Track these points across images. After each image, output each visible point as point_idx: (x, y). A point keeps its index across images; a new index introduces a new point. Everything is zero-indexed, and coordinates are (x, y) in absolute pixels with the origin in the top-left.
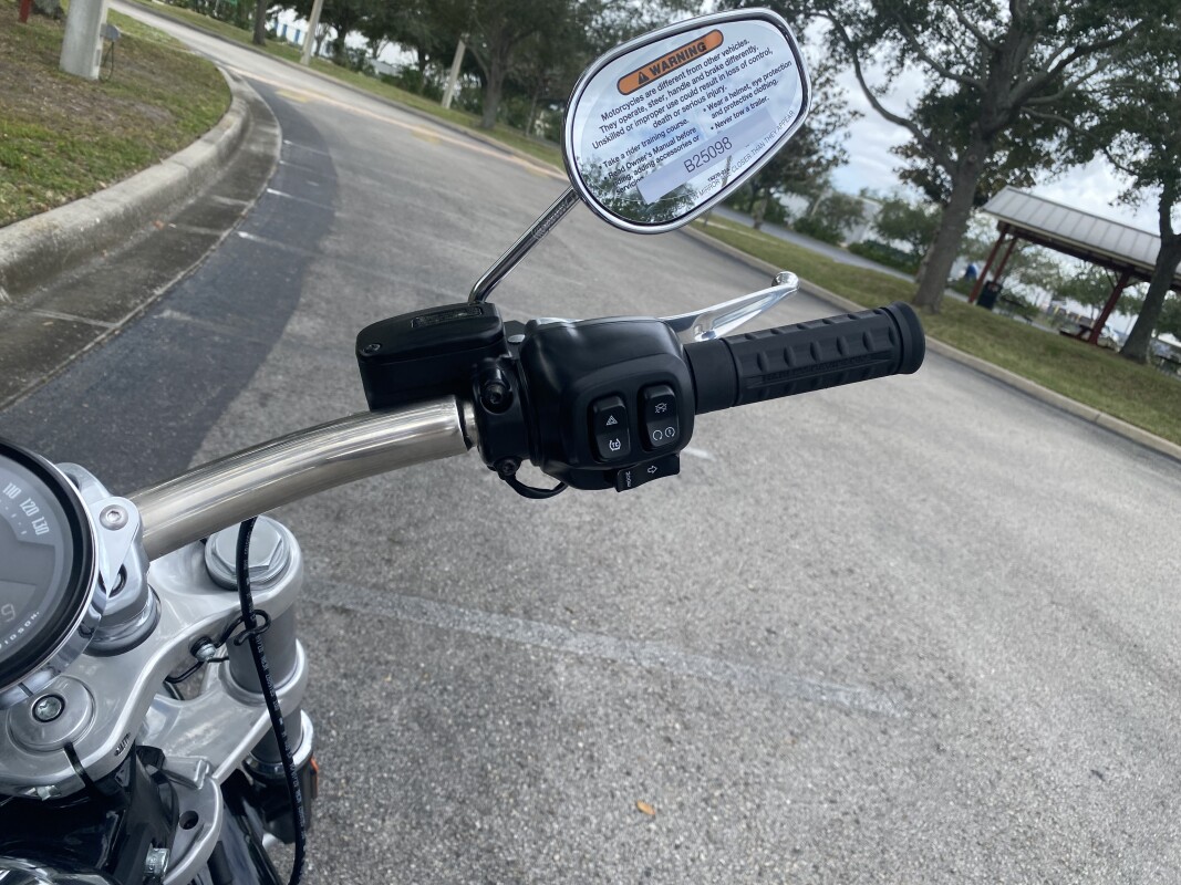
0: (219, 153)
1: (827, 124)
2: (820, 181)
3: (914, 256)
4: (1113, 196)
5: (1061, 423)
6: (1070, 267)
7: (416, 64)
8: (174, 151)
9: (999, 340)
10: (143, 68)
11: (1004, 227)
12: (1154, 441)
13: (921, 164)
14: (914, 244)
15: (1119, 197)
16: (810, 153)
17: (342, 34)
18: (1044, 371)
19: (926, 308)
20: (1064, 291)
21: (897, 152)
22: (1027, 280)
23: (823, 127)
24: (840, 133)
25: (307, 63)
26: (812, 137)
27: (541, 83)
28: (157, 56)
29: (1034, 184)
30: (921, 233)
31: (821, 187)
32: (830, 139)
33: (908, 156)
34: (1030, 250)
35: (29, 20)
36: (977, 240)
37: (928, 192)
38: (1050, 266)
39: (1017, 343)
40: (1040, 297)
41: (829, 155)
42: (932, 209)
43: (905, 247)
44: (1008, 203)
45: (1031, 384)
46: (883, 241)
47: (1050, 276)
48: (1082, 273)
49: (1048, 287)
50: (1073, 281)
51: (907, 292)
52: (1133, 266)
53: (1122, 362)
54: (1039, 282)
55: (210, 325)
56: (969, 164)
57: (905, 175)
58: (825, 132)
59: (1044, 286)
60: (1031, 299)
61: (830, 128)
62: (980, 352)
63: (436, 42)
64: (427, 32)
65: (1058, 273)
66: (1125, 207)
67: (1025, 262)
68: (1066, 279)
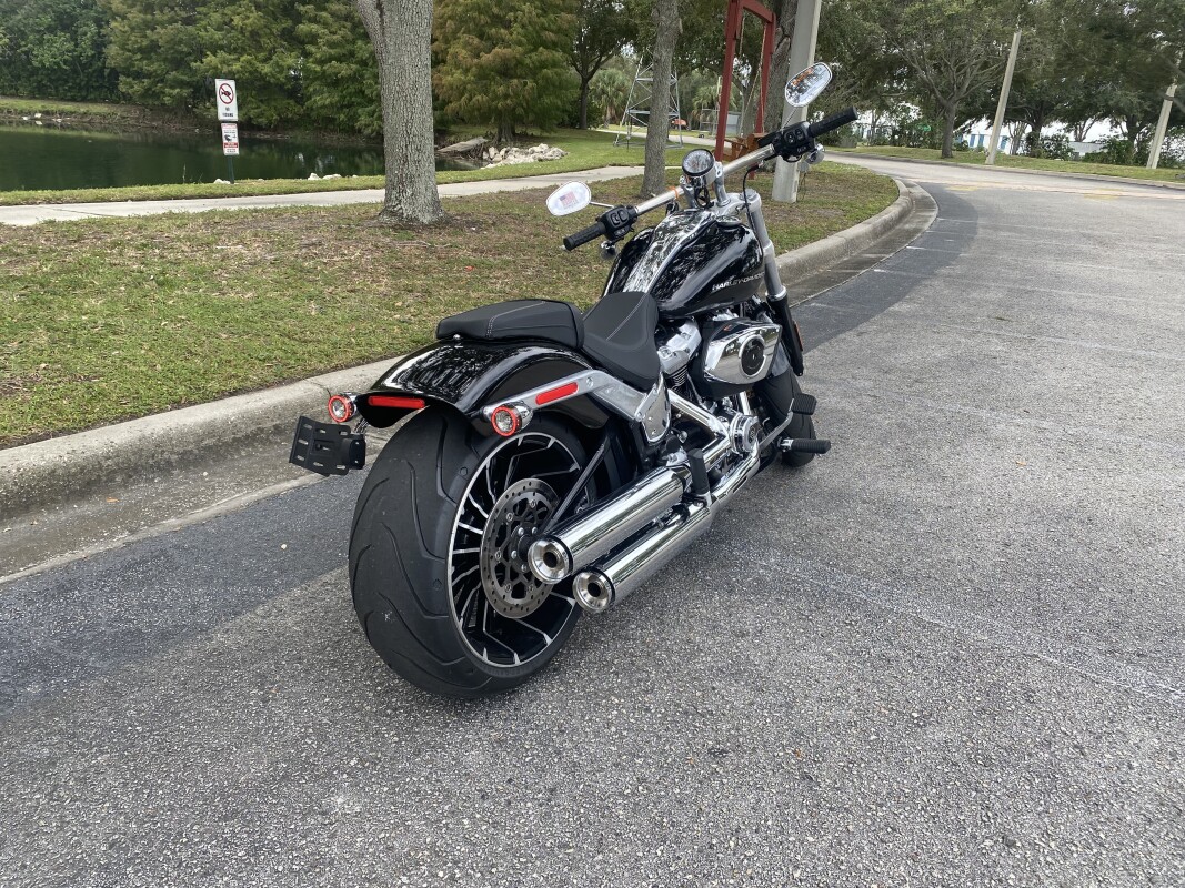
0: (875, 229)
7: (1124, 135)
8: (837, 231)
10: (830, 190)
17: (1036, 128)
25: (992, 162)
28: (843, 181)
35: (756, 177)
55: (838, 308)
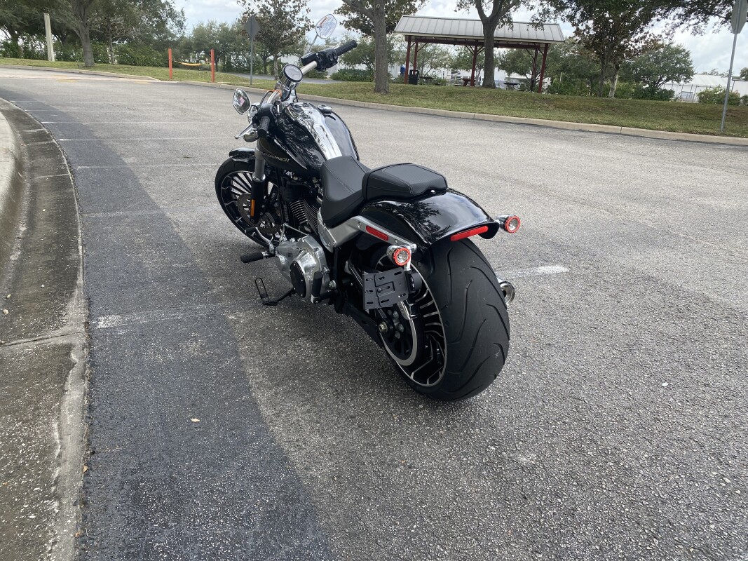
1: (294, 7)
2: (300, 42)
3: (370, 71)
4: (455, 6)
5: (458, 122)
6: (453, 51)
9: (423, 97)
11: (409, 38)
12: (501, 118)
13: (354, 16)
14: (367, 64)
15: (458, 6)
16: (291, 26)
18: (448, 104)
19: (382, 92)
20: (455, 66)
21: (339, 13)
22: (434, 66)
23: (292, 9)
24: (303, 9)
26: (288, 17)
27: (111, 29)
29: (416, 10)
30: (369, 56)
31: (302, 46)
32: (299, 15)
33: (345, 14)
34: (430, 48)
36: (400, 51)
37: (363, 31)
38: (444, 54)
39: (432, 95)
40: (444, 73)
41: (302, 24)
42: (369, 40)
43: (363, 67)
44: (406, 24)
45: (442, 111)
46: (348, 68)
47: (445, 59)
48: (461, 53)
49: (447, 66)
50: (458, 59)
51: (370, 88)
52: (477, 40)
53: (485, 90)
54: (441, 65)
56: (378, 9)
57: (348, 25)
58: (296, 12)
59: (444, 67)
60: (440, 76)
61: (297, 8)
62: (415, 104)
63: (20, 19)
64: (10, 15)
65: (449, 57)
66: (463, 10)
67: (429, 56)
68: (454, 58)
